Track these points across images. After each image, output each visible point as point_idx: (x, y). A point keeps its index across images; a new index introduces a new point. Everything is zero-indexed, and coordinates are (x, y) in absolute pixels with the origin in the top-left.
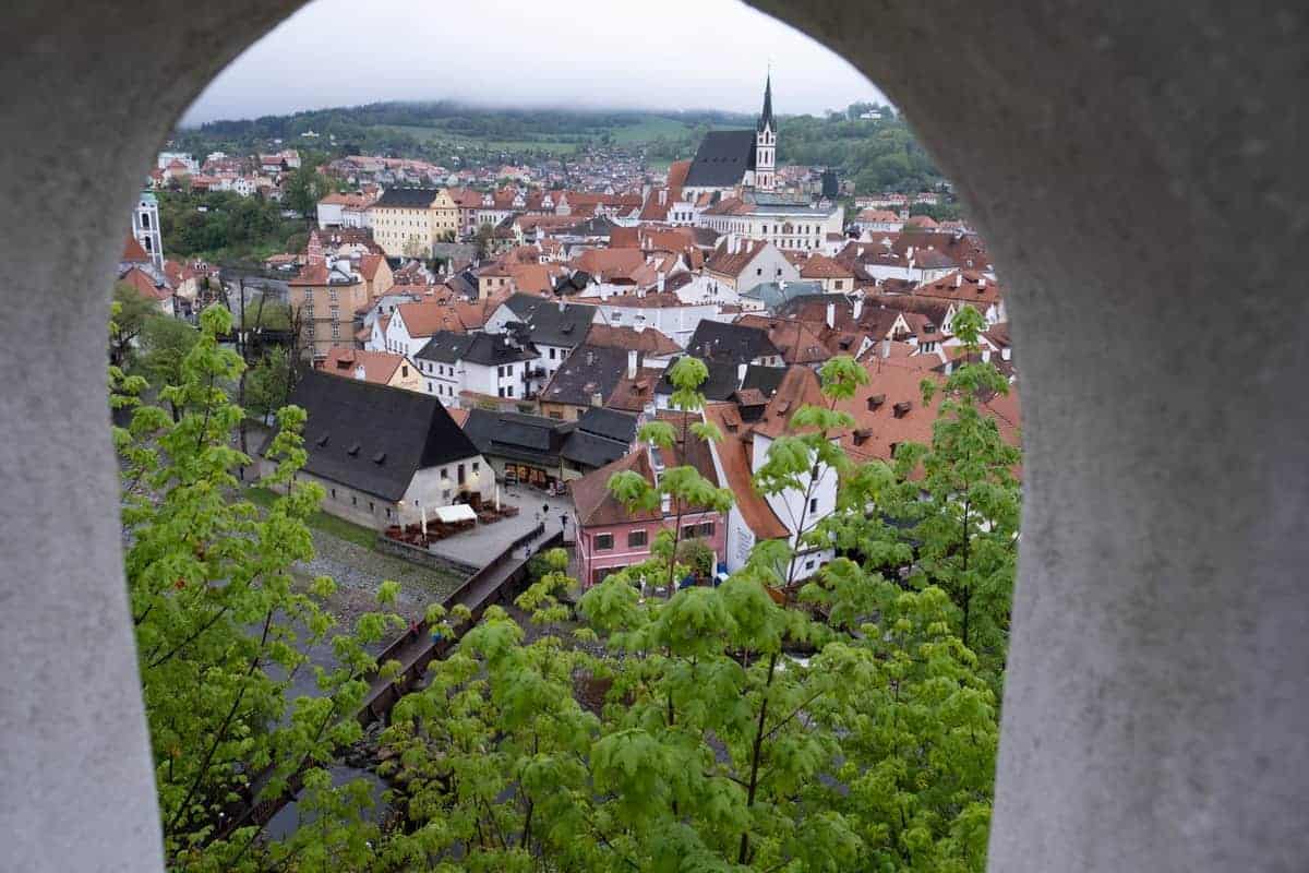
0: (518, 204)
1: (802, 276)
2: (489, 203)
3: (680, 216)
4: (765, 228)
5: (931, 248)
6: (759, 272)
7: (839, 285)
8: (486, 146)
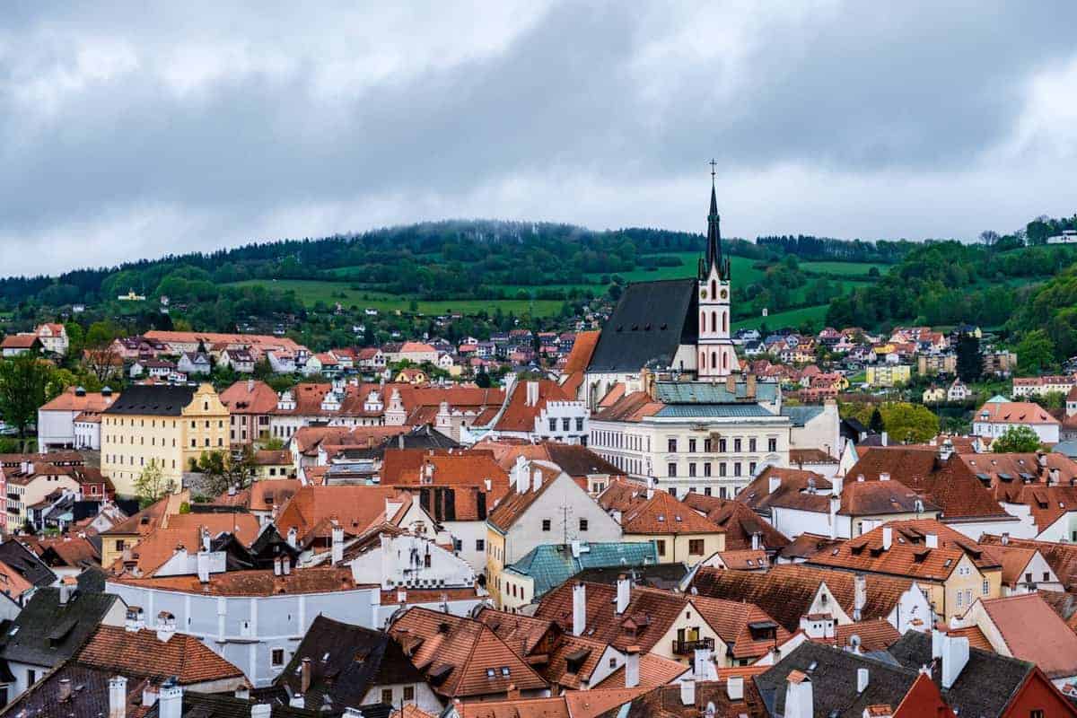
0: (330, 407)
1: (625, 533)
2: (286, 406)
3: (560, 424)
4: (672, 445)
5: (884, 478)
6: (547, 525)
7: (696, 547)
8: (414, 308)
